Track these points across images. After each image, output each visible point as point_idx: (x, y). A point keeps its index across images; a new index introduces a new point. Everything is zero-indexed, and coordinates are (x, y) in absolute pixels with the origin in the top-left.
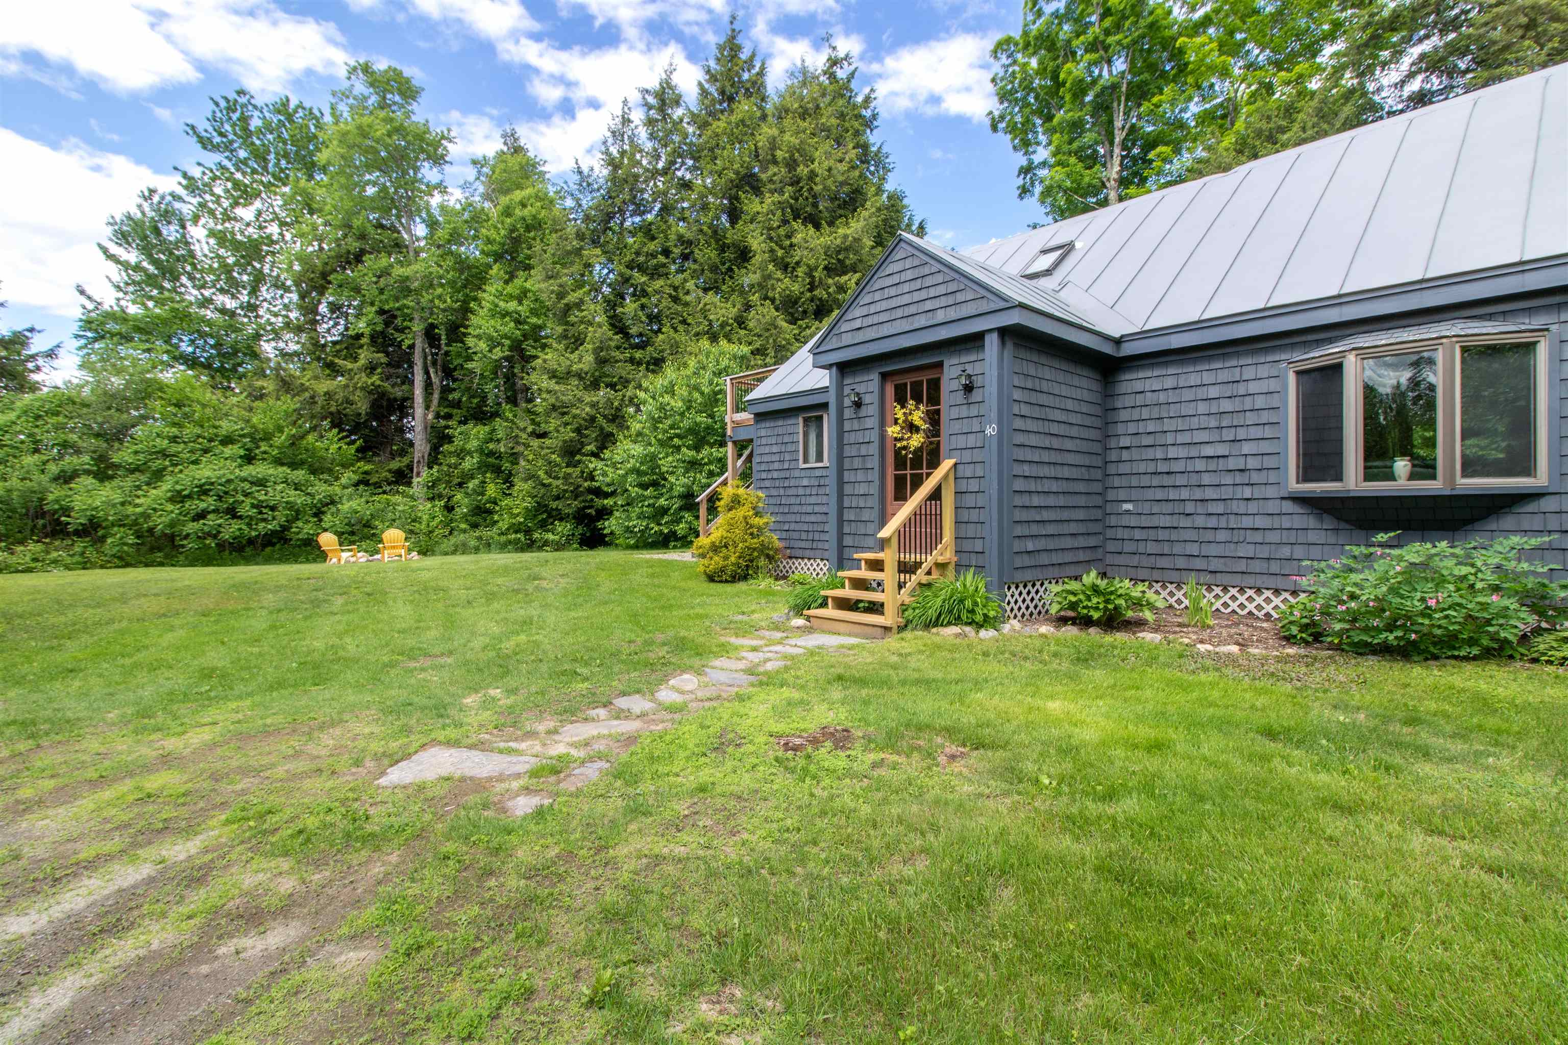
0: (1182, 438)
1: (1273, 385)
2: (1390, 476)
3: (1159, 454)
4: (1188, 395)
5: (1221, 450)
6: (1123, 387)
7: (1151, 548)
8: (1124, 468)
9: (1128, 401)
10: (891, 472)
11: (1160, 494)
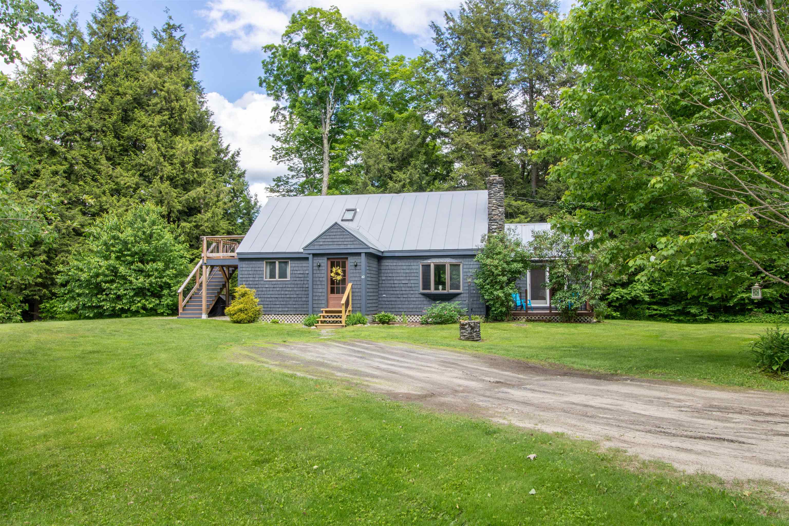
0: (398, 278)
1: (417, 267)
2: (438, 289)
3: (392, 282)
4: (399, 268)
5: (407, 282)
6: (383, 264)
7: (390, 306)
8: (383, 285)
9: (385, 268)
10: (329, 286)
11: (392, 292)
